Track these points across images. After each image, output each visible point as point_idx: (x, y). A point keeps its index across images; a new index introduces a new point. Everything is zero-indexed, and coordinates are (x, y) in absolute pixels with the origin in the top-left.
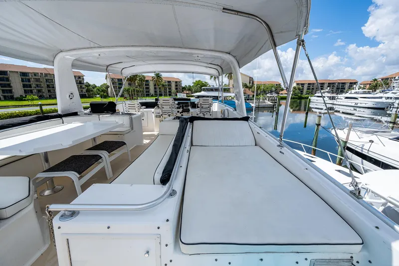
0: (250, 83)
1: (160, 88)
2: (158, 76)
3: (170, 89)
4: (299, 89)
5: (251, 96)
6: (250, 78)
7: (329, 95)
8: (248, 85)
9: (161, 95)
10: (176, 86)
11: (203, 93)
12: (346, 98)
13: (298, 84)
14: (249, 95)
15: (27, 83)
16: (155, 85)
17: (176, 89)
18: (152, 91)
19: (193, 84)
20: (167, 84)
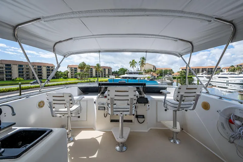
0: (154, 69)
1: (99, 73)
2: (98, 66)
3: (105, 73)
4: (184, 72)
5: (156, 77)
6: (154, 66)
7: (206, 76)
8: (153, 70)
9: (99, 77)
10: (109, 71)
11: (126, 75)
12: (219, 77)
13: (183, 69)
14: (155, 76)
15: (22, 71)
16: (96, 71)
17: (109, 73)
18: (94, 74)
19: (119, 70)
20: (103, 70)
